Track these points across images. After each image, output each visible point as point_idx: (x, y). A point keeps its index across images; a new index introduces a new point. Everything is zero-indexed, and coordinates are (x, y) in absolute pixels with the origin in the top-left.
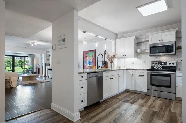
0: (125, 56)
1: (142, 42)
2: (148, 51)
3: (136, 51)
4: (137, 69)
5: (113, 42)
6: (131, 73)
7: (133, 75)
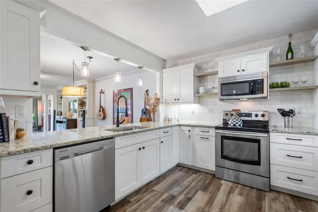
0: (178, 99)
1: (207, 75)
2: (217, 91)
3: (197, 92)
4: (197, 126)
5: (158, 74)
6: (187, 133)
7: (189, 136)
